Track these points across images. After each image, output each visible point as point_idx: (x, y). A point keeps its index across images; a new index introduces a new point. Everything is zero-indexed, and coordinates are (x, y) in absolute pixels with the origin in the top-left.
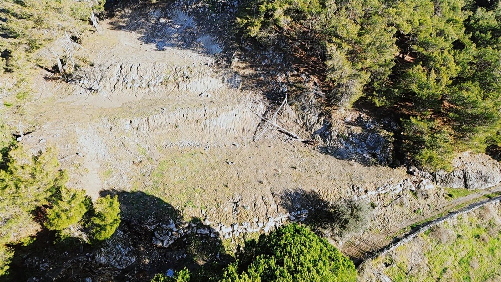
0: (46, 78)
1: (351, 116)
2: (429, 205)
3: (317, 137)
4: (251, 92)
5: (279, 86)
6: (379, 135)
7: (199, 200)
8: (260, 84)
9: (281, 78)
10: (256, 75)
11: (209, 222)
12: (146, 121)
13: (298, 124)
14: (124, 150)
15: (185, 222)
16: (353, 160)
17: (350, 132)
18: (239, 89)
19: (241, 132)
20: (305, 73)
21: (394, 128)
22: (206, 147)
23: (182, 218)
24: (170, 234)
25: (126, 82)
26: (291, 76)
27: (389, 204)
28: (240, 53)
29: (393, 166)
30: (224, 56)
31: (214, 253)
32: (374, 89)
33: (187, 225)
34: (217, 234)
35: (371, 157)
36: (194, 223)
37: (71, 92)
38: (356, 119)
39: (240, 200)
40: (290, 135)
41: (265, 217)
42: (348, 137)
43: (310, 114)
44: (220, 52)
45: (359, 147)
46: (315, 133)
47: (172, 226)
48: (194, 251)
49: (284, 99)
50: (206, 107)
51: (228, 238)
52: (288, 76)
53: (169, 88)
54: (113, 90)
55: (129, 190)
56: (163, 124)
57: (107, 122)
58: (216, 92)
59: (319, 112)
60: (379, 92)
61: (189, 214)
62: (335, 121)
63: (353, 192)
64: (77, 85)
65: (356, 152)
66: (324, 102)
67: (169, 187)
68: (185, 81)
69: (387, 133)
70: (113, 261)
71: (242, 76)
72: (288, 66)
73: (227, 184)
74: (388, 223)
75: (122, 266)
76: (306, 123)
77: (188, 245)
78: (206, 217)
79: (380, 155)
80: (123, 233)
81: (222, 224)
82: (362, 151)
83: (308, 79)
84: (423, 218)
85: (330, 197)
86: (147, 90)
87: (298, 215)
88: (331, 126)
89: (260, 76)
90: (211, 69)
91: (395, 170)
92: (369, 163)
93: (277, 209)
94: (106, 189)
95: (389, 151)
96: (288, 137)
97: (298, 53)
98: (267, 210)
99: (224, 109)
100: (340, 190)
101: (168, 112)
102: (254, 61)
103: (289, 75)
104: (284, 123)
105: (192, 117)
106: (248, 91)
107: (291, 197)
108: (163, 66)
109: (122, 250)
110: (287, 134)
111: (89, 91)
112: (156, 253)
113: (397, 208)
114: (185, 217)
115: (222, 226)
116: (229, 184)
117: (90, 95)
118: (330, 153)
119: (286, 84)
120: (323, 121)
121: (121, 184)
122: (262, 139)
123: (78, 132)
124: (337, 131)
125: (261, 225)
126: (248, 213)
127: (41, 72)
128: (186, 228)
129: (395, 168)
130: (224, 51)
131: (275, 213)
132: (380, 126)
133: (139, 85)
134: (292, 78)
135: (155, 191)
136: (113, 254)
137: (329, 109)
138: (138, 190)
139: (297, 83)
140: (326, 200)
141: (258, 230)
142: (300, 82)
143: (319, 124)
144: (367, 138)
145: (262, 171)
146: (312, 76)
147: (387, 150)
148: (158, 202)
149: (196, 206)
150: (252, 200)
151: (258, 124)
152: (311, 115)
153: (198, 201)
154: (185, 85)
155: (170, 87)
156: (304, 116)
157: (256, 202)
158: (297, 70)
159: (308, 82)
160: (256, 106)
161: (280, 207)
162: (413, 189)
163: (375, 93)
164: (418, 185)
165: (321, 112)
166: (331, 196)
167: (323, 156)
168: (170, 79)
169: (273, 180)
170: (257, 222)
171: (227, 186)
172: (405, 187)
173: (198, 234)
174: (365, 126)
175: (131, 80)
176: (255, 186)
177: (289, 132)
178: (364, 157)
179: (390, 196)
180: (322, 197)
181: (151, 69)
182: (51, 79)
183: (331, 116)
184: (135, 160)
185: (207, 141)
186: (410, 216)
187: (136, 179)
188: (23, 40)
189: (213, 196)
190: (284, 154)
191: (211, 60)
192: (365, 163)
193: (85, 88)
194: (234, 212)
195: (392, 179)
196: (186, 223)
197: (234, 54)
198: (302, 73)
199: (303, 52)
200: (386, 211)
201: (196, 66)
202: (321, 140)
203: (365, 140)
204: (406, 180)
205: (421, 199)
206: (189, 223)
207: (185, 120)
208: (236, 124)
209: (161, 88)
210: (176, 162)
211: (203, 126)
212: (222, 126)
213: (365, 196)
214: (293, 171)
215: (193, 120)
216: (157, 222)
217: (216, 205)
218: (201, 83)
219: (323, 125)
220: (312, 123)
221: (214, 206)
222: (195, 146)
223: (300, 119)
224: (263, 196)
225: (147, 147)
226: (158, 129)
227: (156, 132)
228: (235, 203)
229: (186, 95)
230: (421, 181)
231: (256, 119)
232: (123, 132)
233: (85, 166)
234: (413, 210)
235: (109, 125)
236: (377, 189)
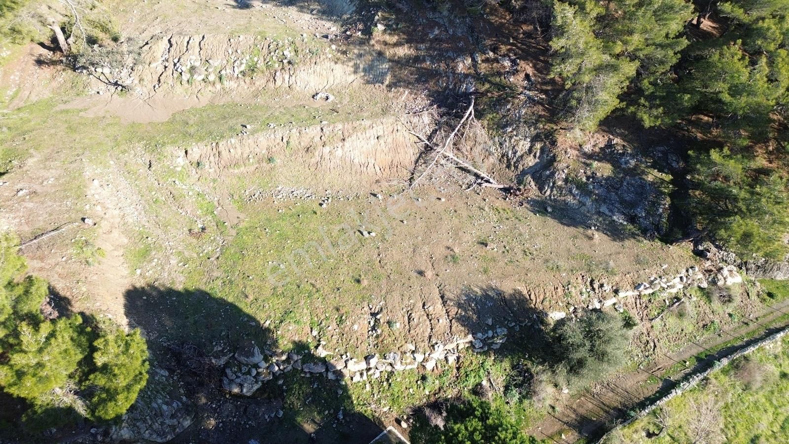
0: (40, 62)
1: (592, 141)
2: (730, 315)
3: (528, 181)
4: (407, 92)
5: (460, 80)
6: (644, 179)
7: (307, 309)
8: (424, 77)
9: (463, 65)
10: (417, 59)
11: (324, 351)
12: (214, 150)
13: (493, 154)
14: (174, 208)
15: (281, 351)
16: (593, 228)
17: (589, 173)
18: (384, 87)
19: (387, 170)
20: (509, 57)
21: (672, 166)
22: (323, 199)
23: (275, 343)
24: (254, 372)
25: (179, 70)
26: (483, 61)
27: (659, 314)
28: (386, 15)
29: (668, 239)
30: (359, 20)
31: (334, 410)
33: (284, 358)
34: (339, 375)
35: (627, 221)
36: (298, 353)
37: (81, 89)
38: (601, 148)
39: (381, 309)
40: (477, 176)
41: (427, 342)
42: (586, 183)
43: (516, 136)
44: (350, 12)
45: (604, 202)
46: (524, 173)
47: (258, 358)
48: (298, 404)
49: (467, 108)
50: (324, 123)
51: (359, 382)
52: (477, 62)
53: (258, 83)
54: (157, 86)
55: (180, 287)
56: (245, 156)
57: (144, 153)
58: (343, 92)
59: (533, 131)
60: (651, 98)
61: (288, 335)
62: (563, 152)
63: (592, 293)
64: (91, 76)
65: (600, 212)
66: (543, 113)
67: (253, 283)
68: (287, 69)
69: (659, 175)
70: (147, 432)
71: (390, 60)
72: (477, 41)
73: (360, 276)
74: (654, 350)
75: (166, 437)
76: (508, 151)
77: (286, 392)
78: (319, 341)
79: (645, 218)
80: (167, 374)
81: (349, 356)
82: (611, 211)
83: (515, 68)
84: (719, 340)
85: (548, 303)
86: (218, 86)
87: (488, 338)
88: (555, 161)
89: (424, 61)
90: (334, 47)
91: (671, 247)
92: (622, 234)
93: (451, 327)
94: (138, 285)
95: (661, 210)
96: (474, 178)
97: (497, 16)
98: (432, 329)
99: (355, 126)
100: (568, 289)
101: (253, 132)
102: (414, 30)
103: (479, 60)
104: (466, 153)
105: (297, 142)
106: (401, 90)
107: (476, 305)
108: (245, 40)
109: (165, 407)
110: (472, 173)
111: (112, 88)
112: (229, 406)
113: (672, 321)
114: (280, 341)
115: (348, 360)
116: (363, 277)
117: (115, 96)
118: (550, 213)
119: (473, 77)
120: (539, 151)
121: (166, 275)
122: (427, 182)
123: (88, 173)
124: (566, 171)
125: (420, 357)
126: (397, 334)
127: (32, 49)
128: (284, 362)
129: (671, 245)
130: (358, 11)
131: (446, 334)
132: (647, 162)
133: (202, 77)
134: (484, 65)
135: (227, 289)
136: (145, 421)
137: (552, 128)
138: (197, 287)
139: (493, 75)
140: (541, 308)
141: (415, 366)
142: (499, 74)
143: (532, 155)
144: (621, 185)
145: (425, 251)
146: (522, 62)
147: (658, 210)
148: (232, 311)
149: (301, 320)
150: (404, 310)
151: (418, 155)
152: (517, 138)
153: (305, 310)
154: (287, 77)
155: (260, 81)
156: (505, 141)
157: (411, 314)
158: (495, 50)
159: (514, 74)
160: (415, 120)
161: (455, 324)
162: (705, 285)
163: (642, 101)
164: (714, 278)
165: (537, 133)
166: (550, 301)
167: (536, 220)
168: (258, 66)
169: (444, 269)
170: (413, 352)
171: (358, 281)
172: (689, 282)
173: (305, 373)
174: (618, 161)
175: (188, 67)
176: (411, 281)
177: (475, 171)
178: (614, 221)
179: (661, 299)
180: (534, 302)
181: (225, 46)
182: (47, 63)
183: (556, 141)
184: (193, 227)
185: (326, 187)
186: (695, 337)
187: (194, 265)
189: (333, 300)
190: (465, 214)
191: (334, 29)
192: (615, 233)
193: (106, 81)
194: (370, 332)
195: (665, 266)
196: (283, 353)
197: (377, 17)
198: (504, 56)
199: (507, 14)
200: (652, 327)
201: (306, 40)
202: (534, 187)
203: (618, 189)
204: (692, 268)
205: (716, 304)
206: (289, 354)
207: (285, 146)
208: (378, 155)
209: (243, 83)
210: (267, 230)
211: (318, 159)
212: (352, 158)
213: (614, 300)
214: (481, 251)
215: (299, 147)
216: (230, 351)
217: (339, 320)
218: (316, 74)
219: (539, 158)
220: (519, 154)
221: (335, 322)
222: (303, 198)
223: (497, 146)
224: (424, 303)
225: (216, 199)
226: (237, 165)
227: (232, 171)
228: (374, 315)
229: (288, 97)
230: (720, 269)
231: (415, 145)
232: (172, 172)
233: (98, 243)
234: (701, 324)
235: (147, 157)
236: (636, 287)
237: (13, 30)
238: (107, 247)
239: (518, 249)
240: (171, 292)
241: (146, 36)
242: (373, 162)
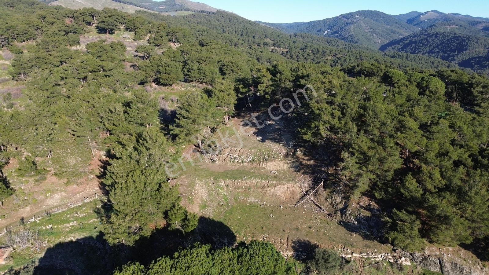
1: (364, 202)
3: (338, 213)
6: (381, 220)
12: (233, 182)
13: (328, 202)
14: (216, 197)
16: (355, 232)
17: (359, 213)
19: (288, 200)
22: (263, 204)
25: (231, 158)
27: (368, 266)
28: (302, 149)
29: (383, 243)
30: (293, 149)
32: (378, 186)
35: (369, 233)
38: (366, 206)
39: (267, 237)
40: (320, 208)
43: (337, 196)
44: (291, 146)
45: (362, 224)
46: (337, 210)
50: (270, 180)
54: (223, 161)
56: (242, 186)
58: (282, 172)
59: (343, 195)
60: (381, 188)
62: (351, 204)
63: (343, 251)
67: (231, 221)
68: (264, 162)
69: (388, 219)
76: (333, 202)
79: (376, 233)
82: (364, 228)
86: (242, 164)
87: (299, 255)
88: (348, 207)
90: (282, 157)
91: (383, 245)
93: (287, 248)
98: (281, 247)
99: (280, 183)
101: (246, 179)
104: (319, 199)
105: (260, 184)
108: (254, 151)
110: (318, 206)
111: (210, 161)
113: (373, 270)
116: (265, 227)
117: (210, 163)
118: (341, 225)
120: (344, 203)
121: (208, 214)
123: (196, 182)
124: (351, 211)
127: (191, 146)
130: (293, 147)
131: (285, 249)
132: (384, 214)
133: (237, 161)
137: (350, 195)
143: (341, 204)
145: (289, 225)
149: (241, 234)
151: (301, 197)
154: (264, 164)
155: (255, 165)
156: (333, 197)
160: (303, 185)
161: (289, 247)
162: (392, 261)
163: (377, 189)
164: (397, 260)
168: (256, 159)
169: (292, 231)
171: (263, 228)
172: (385, 258)
175: (234, 157)
176: (280, 232)
177: (320, 206)
179: (371, 261)
181: (247, 152)
183: (350, 200)
184: (220, 203)
187: (217, 213)
188: (185, 130)
189: (253, 231)
190: (309, 218)
191: (284, 151)
195: (376, 250)
197: (299, 149)
200: (364, 269)
201: (273, 153)
202: (339, 215)
204: (388, 254)
205: (396, 270)
207: (255, 185)
208: (286, 194)
209: (250, 164)
210: (241, 209)
211: (265, 191)
212: (277, 193)
213: (350, 256)
214: (308, 230)
215: (260, 186)
216: (219, 237)
218: (273, 165)
219: (343, 205)
220: (337, 203)
222: (256, 203)
223: (330, 199)
224: (281, 239)
225: (229, 197)
226: (239, 189)
227: (237, 190)
228: (264, 238)
229: (263, 171)
230: (400, 258)
231: (300, 193)
232: (219, 187)
233: (194, 200)
235: (213, 181)
236: (361, 253)
237: (189, 140)
238: (196, 202)
239: (322, 232)
242: (284, 196)
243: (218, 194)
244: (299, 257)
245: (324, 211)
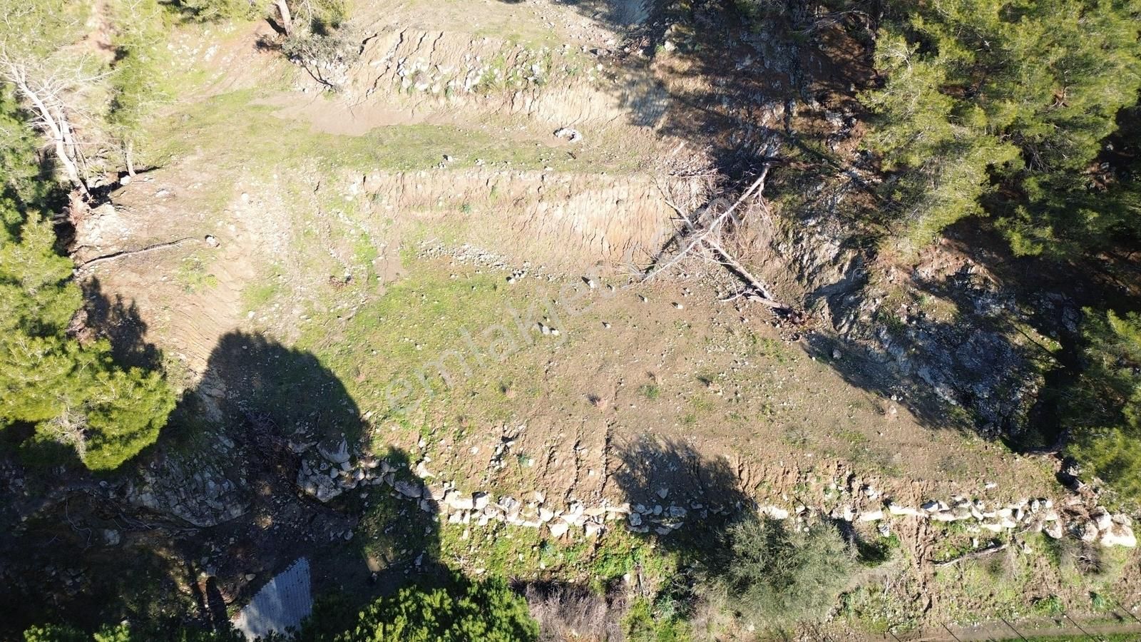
0: (261, 45)
1: (936, 265)
2: (1093, 595)
3: (820, 306)
4: (682, 145)
5: (761, 138)
6: (1006, 340)
7: (424, 410)
8: (713, 126)
9: (770, 117)
10: (711, 99)
11: (425, 470)
12: (399, 181)
13: (781, 255)
14: (325, 246)
15: (371, 455)
16: (894, 398)
17: (914, 311)
18: (653, 132)
19: (619, 250)
20: (843, 112)
21: (1067, 329)
22: (515, 272)
23: (369, 442)
24: (335, 474)
25: (401, 74)
26: (800, 114)
27: (952, 558)
28: (684, 30)
29: (1018, 445)
30: (646, 33)
31: (414, 553)
32: (1023, 197)
33: (373, 465)
34: (434, 506)
35: (957, 400)
36: (392, 464)
37: (288, 83)
38: (948, 277)
39: (518, 435)
40: (748, 283)
41: (563, 496)
42: (905, 326)
43: (820, 233)
44: (640, 20)
45: (928, 362)
46: (819, 292)
47: (342, 456)
48: (374, 530)
49: (756, 179)
50: (549, 169)
51: (457, 524)
52: (791, 114)
53: (491, 104)
54: (371, 91)
55: (289, 344)
56: (435, 196)
57: (315, 170)
58: (597, 131)
59: (847, 231)
60: (1038, 209)
61: (387, 438)
62: (883, 271)
63: (845, 494)
64: (304, 69)
65: (917, 376)
66: (871, 206)
67: (374, 360)
68: (531, 90)
69: (1038, 338)
70: (178, 507)
71: (672, 96)
72: (800, 84)
73: (511, 383)
74: (925, 611)
75: (204, 521)
76: (802, 256)
77: (367, 511)
78: (424, 456)
79: (988, 402)
80: (232, 445)
81: (453, 487)
82: (934, 378)
83: (847, 130)
84: (1053, 629)
85: (765, 490)
86: (442, 101)
87: (655, 517)
88: (867, 283)
89: (720, 102)
90: (600, 67)
91: (1019, 459)
92: (941, 418)
93: (604, 484)
94: (244, 331)
95: (1020, 396)
96: (742, 285)
97: (839, 49)
98: (576, 480)
99: (590, 180)
100: (806, 478)
101: (456, 166)
102: (718, 56)
103: (795, 110)
104: (743, 247)
105: (506, 189)
106: (676, 139)
107: (651, 463)
108: (491, 43)
109: (212, 484)
110: (742, 277)
111: (321, 86)
112: (295, 508)
113: (975, 576)
114: (375, 443)
115: (449, 491)
116: (514, 386)
117: (321, 97)
118: (836, 360)
119: (781, 136)
120: (848, 263)
121: (281, 325)
123: (241, 184)
124: (879, 302)
125: (546, 515)
126: (526, 475)
127: (260, 27)
128: (372, 470)
129: (1022, 455)
130: (649, 22)
131: (593, 493)
132: (1022, 313)
133: (426, 86)
134: (802, 120)
135: (341, 361)
136: (177, 492)
137: (878, 232)
138: (309, 349)
139: (809, 137)
140: (752, 495)
141: (537, 525)
142: (820, 136)
143: (836, 268)
144: (964, 341)
145: (615, 372)
146: (860, 123)
147: (1014, 393)
148: (333, 387)
149: (411, 422)
150: (548, 445)
151: (671, 237)
152: (821, 238)
153: (420, 411)
154: (529, 100)
155: (495, 102)
156: (802, 239)
157: (554, 452)
158: (822, 99)
159: (842, 140)
160: (679, 186)
161: (612, 482)
162: (1057, 533)
163: (1020, 210)
164: (1079, 527)
165: (853, 236)
166: (769, 488)
167: (807, 365)
168: (496, 80)
169: (630, 403)
170: (540, 505)
171: (504, 390)
172: (1027, 521)
173: (397, 493)
174: (971, 303)
175: (413, 71)
176: (576, 407)
177: (749, 276)
178: (936, 395)
179: (966, 535)
180: (745, 482)
181: (463, 50)
182: (267, 47)
183: (875, 252)
184: (337, 274)
185: (526, 257)
186: (1011, 612)
187: (319, 322)
189: (461, 406)
190: (701, 333)
191: (610, 40)
192: (930, 413)
193: (318, 77)
194: (493, 462)
195: (990, 486)
196: (373, 458)
197: (668, 32)
198: (835, 110)
199: (856, 46)
200: (935, 574)
201: (566, 53)
202: (827, 317)
203: (956, 346)
204: (1041, 499)
205: (1070, 570)
206: (381, 461)
207: (489, 193)
208: (612, 226)
209: (473, 101)
210: (424, 297)
211: (528, 217)
212: (575, 224)
213: (879, 515)
214: (696, 391)
215: (508, 197)
216: (313, 438)
217: (457, 434)
218: (567, 102)
219: (846, 274)
220: (818, 262)
221: (452, 435)
222: (489, 266)
223: (790, 244)
224: (579, 442)
225: (383, 245)
226: (421, 206)
227: (414, 213)
228: (505, 440)
229: (523, 128)
230: (1095, 516)
231: (669, 221)
232: (339, 201)
233: (213, 268)
234: (1030, 595)
235: (317, 178)
236: (926, 504)
239: (754, 403)
240: (277, 348)
241: (378, 26)
242: (603, 235)
243: (333, 234)
244: (653, 527)
245: (761, 294)
